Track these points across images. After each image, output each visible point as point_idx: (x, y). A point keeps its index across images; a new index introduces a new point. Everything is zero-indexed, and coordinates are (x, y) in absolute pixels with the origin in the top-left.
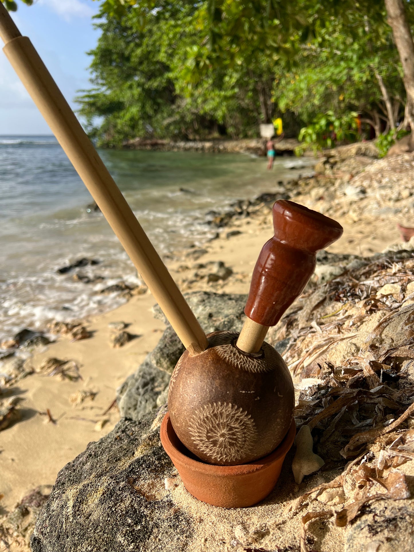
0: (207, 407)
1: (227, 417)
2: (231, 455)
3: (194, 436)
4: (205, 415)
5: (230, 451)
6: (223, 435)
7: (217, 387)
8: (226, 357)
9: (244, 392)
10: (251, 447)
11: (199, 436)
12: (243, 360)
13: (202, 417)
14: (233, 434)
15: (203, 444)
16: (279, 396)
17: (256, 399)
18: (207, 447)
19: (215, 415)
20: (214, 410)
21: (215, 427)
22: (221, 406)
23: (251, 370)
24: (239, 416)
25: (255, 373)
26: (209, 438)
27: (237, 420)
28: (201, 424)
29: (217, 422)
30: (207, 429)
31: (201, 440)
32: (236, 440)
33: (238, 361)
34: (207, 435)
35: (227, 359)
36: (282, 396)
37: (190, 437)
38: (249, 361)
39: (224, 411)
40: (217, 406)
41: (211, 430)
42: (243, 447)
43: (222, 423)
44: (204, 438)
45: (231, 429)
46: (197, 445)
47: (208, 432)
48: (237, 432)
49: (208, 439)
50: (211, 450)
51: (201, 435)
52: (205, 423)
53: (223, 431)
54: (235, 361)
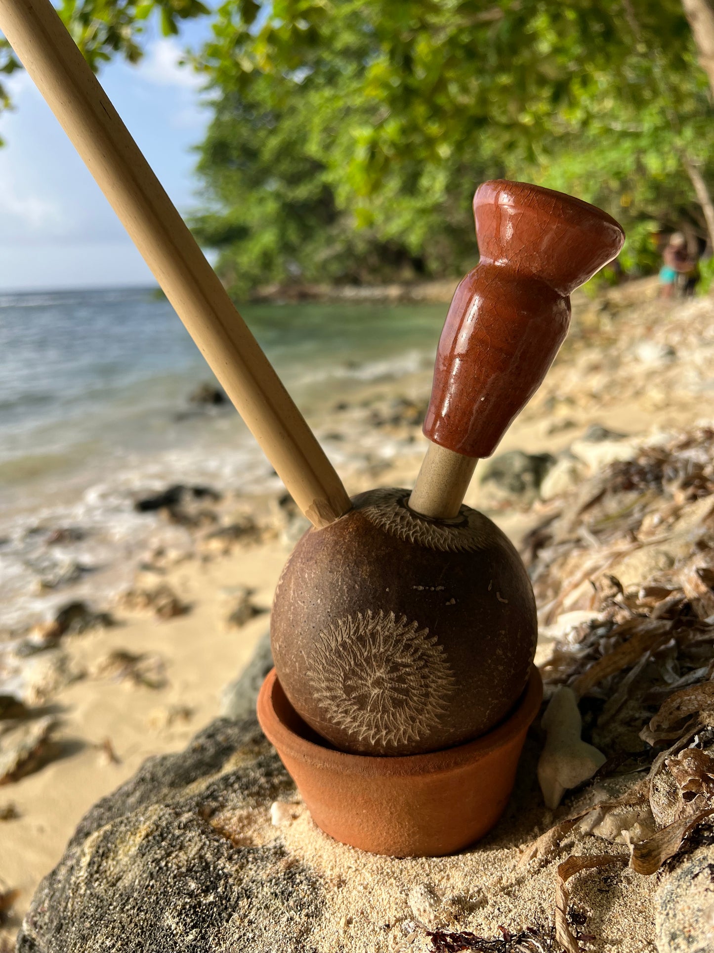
0: (344, 622)
1: (386, 641)
2: (399, 730)
3: (318, 690)
4: (339, 639)
5: (395, 719)
6: (378, 683)
7: (364, 580)
8: (385, 524)
9: (421, 588)
10: (439, 711)
11: (329, 689)
12: (421, 529)
13: (333, 645)
14: (401, 679)
15: (338, 706)
16: (500, 600)
17: (448, 603)
18: (346, 712)
19: (361, 639)
20: (358, 628)
21: (361, 665)
22: (373, 618)
23: (436, 547)
24: (412, 640)
25: (446, 551)
26: (348, 690)
27: (407, 647)
28: (332, 661)
29: (366, 654)
30: (344, 669)
31: (333, 698)
32: (406, 692)
33: (409, 530)
34: (344, 685)
35: (387, 527)
36: (506, 601)
37: (311, 694)
38: (434, 531)
39: (379, 628)
40: (364, 618)
41: (354, 672)
42: (422, 710)
43: (375, 656)
44: (340, 692)
45: (395, 668)
46: (326, 710)
47: (346, 678)
48: (409, 674)
49: (348, 694)
50: (354, 719)
51: (332, 685)
52: (340, 657)
53: (378, 674)
54: (404, 530)
